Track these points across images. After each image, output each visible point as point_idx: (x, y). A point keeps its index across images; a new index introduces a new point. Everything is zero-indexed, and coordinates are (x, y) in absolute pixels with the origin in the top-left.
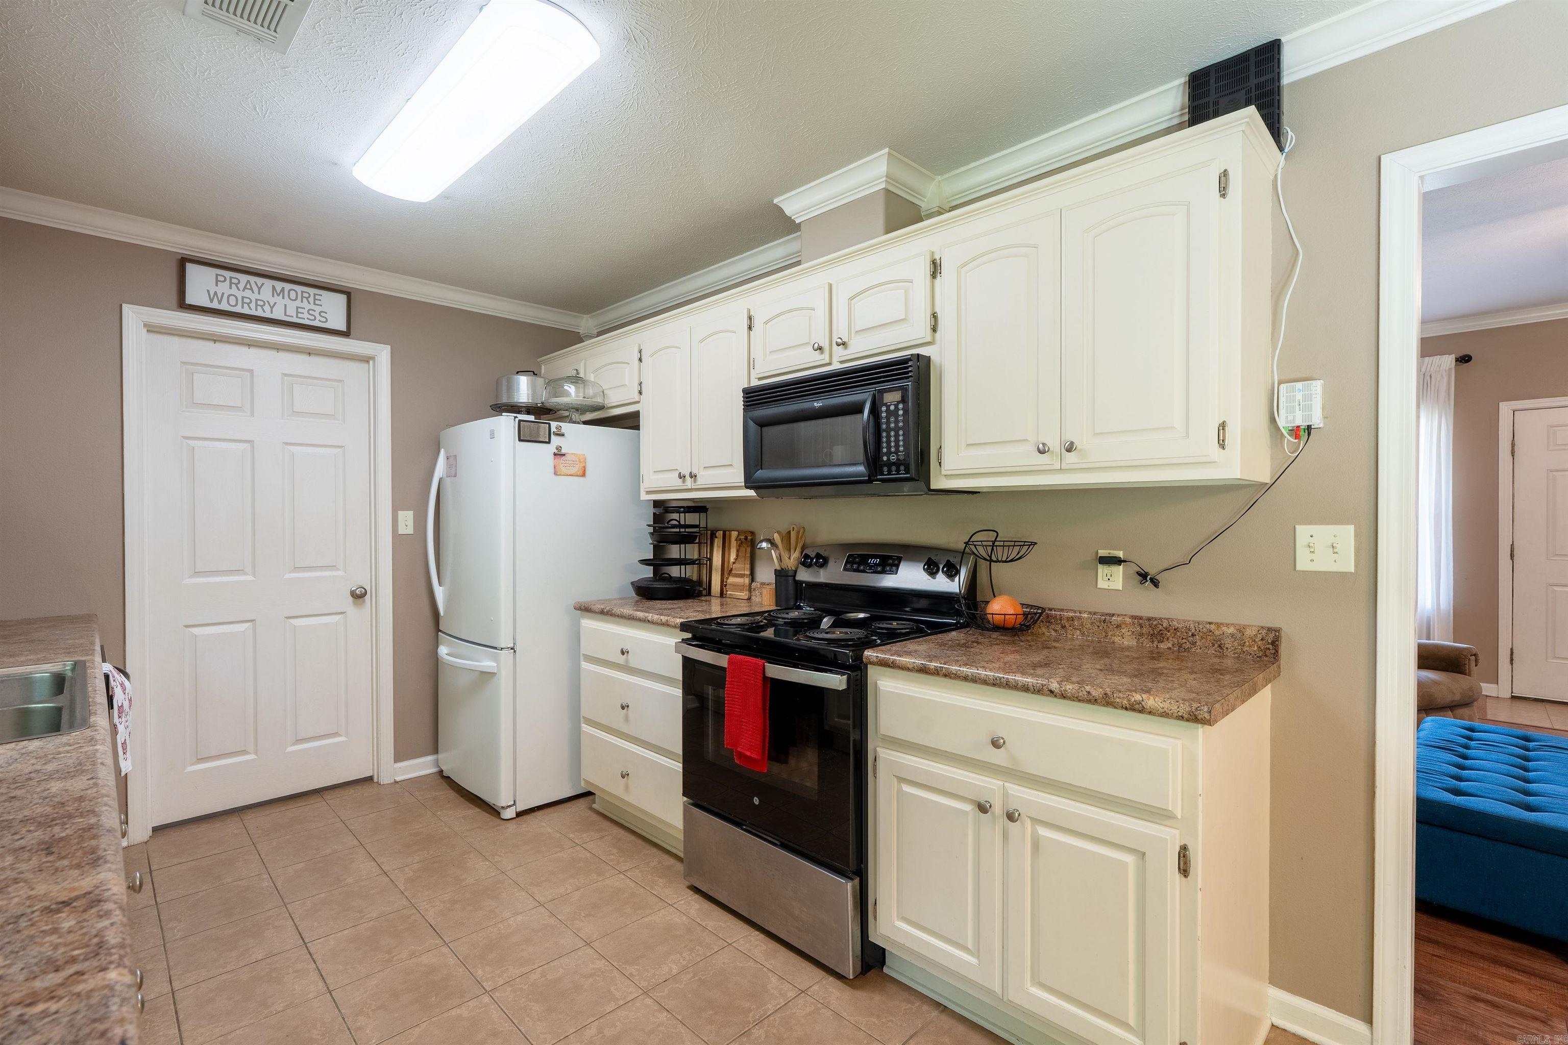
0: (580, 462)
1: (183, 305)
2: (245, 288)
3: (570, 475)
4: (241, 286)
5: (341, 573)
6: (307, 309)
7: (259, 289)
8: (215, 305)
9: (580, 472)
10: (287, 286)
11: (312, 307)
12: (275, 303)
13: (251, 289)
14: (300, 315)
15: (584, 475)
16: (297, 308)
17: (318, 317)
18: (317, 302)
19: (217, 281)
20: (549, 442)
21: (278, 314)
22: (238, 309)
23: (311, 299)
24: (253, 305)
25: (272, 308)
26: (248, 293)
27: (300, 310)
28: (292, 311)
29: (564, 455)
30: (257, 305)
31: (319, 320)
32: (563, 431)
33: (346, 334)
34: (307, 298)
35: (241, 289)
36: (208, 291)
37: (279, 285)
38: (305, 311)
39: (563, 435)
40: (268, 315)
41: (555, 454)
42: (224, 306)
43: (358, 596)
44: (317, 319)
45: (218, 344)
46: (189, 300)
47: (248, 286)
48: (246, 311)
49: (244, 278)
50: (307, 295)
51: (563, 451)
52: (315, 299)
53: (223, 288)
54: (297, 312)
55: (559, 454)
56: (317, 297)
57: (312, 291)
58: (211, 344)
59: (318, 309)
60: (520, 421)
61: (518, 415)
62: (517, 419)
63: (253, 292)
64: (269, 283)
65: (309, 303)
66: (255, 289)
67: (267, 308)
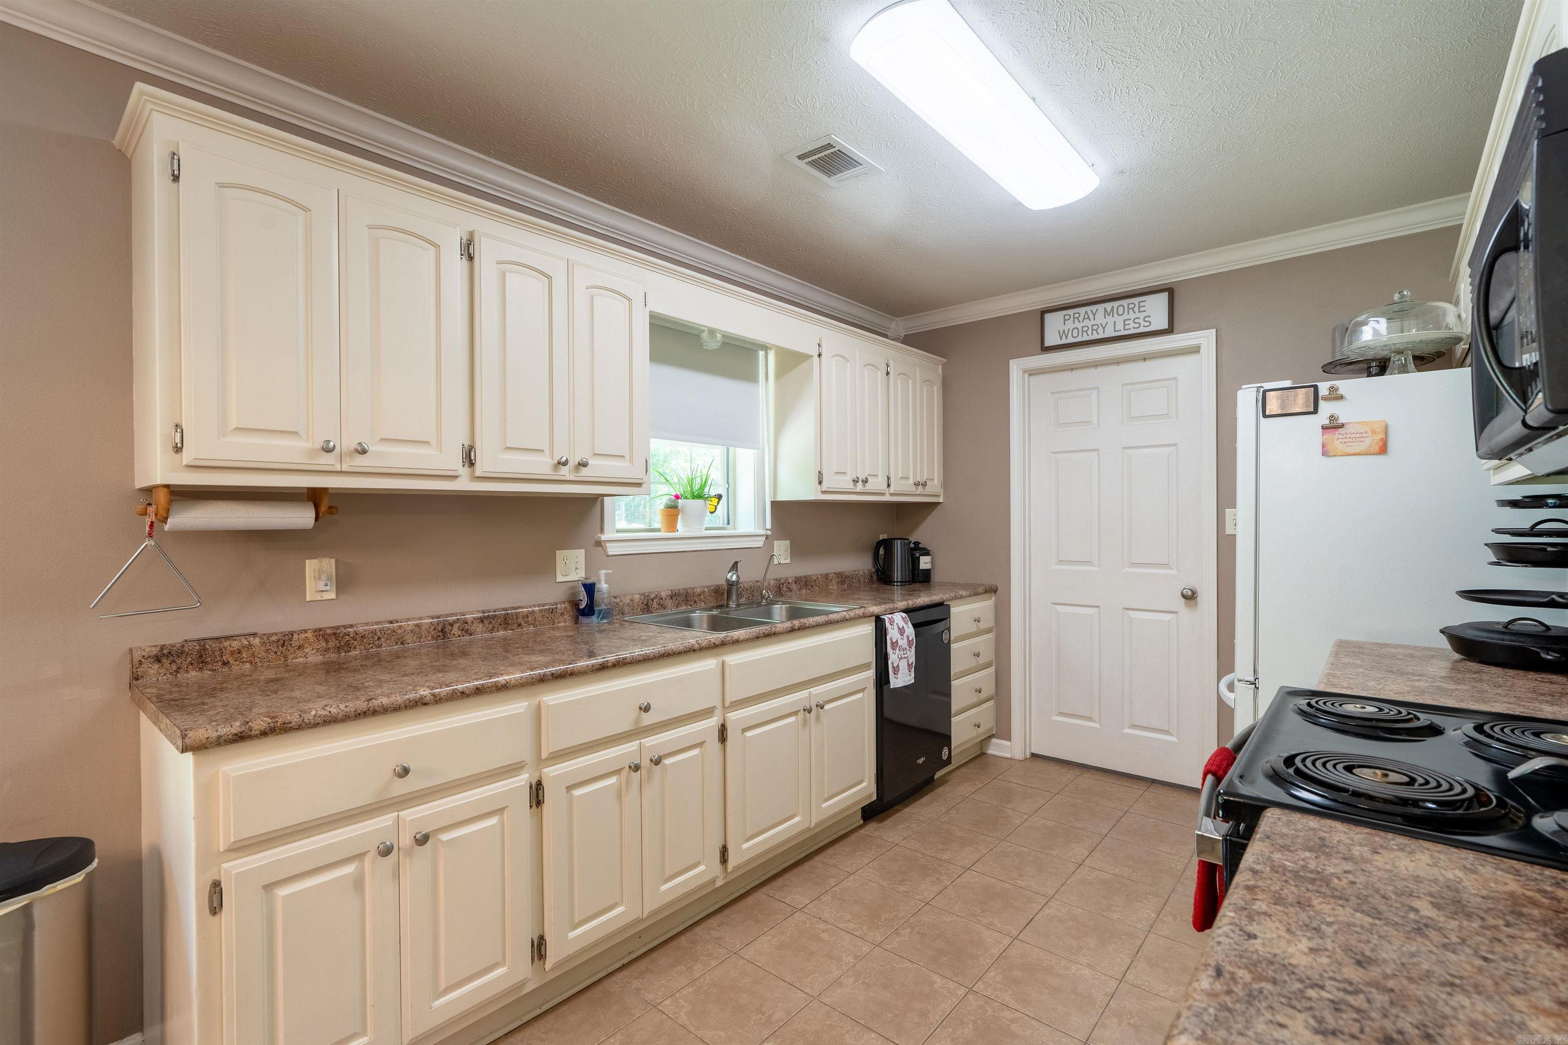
0: (1374, 432)
1: (1046, 349)
2: (1084, 319)
3: (1355, 454)
4: (1081, 319)
5: (1174, 572)
6: (1132, 320)
7: (1094, 315)
8: (1064, 341)
9: (1376, 448)
10: (1115, 304)
11: (1138, 315)
12: (1107, 323)
13: (1089, 318)
14: (1127, 327)
15: (1383, 449)
16: (1125, 320)
17: (1143, 323)
18: (1142, 309)
19: (1065, 320)
20: (1315, 411)
21: (1109, 333)
22: (1080, 339)
23: (1136, 309)
24: (1090, 332)
25: (1104, 328)
26: (1087, 322)
27: (1127, 322)
28: (1120, 326)
29: (1342, 426)
30: (1093, 330)
31: (1144, 326)
32: (1341, 392)
33: (1170, 331)
34: (1133, 309)
35: (1081, 321)
36: (1059, 331)
37: (1108, 306)
38: (1131, 322)
39: (1341, 397)
40: (1101, 336)
41: (1324, 428)
42: (1071, 340)
43: (1190, 597)
44: (1142, 325)
45: (1074, 372)
46: (1048, 343)
47: (1086, 317)
48: (1086, 338)
49: (1082, 310)
50: (1133, 306)
51: (1341, 421)
52: (1139, 307)
53: (1070, 325)
54: (1125, 325)
55: (1333, 426)
56: (1141, 304)
57: (1136, 300)
58: (1069, 373)
59: (1142, 315)
60: (1265, 392)
61: (1263, 385)
62: (1262, 390)
63: (1090, 320)
64: (1101, 307)
65: (1135, 313)
66: (1091, 317)
67: (1100, 330)
